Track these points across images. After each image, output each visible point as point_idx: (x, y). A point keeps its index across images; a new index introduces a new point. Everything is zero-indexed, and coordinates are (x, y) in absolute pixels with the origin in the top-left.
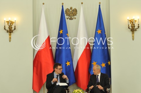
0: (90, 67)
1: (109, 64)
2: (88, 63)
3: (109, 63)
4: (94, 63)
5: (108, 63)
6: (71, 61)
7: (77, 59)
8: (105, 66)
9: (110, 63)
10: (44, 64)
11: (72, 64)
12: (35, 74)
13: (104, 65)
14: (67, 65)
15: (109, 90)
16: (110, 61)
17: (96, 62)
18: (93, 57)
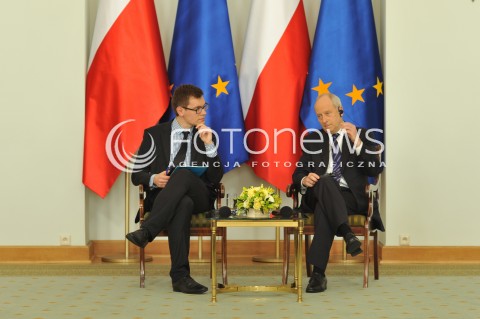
0: (304, 101)
1: (379, 91)
2: (298, 84)
3: (378, 87)
4: (321, 88)
5: (375, 87)
6: (233, 76)
7: (257, 71)
8: (362, 100)
9: (383, 88)
10: (126, 89)
11: (235, 90)
12: (92, 124)
13: (357, 95)
14: (218, 94)
15: (376, 192)
16: (382, 80)
17: (329, 84)
18: (315, 64)
